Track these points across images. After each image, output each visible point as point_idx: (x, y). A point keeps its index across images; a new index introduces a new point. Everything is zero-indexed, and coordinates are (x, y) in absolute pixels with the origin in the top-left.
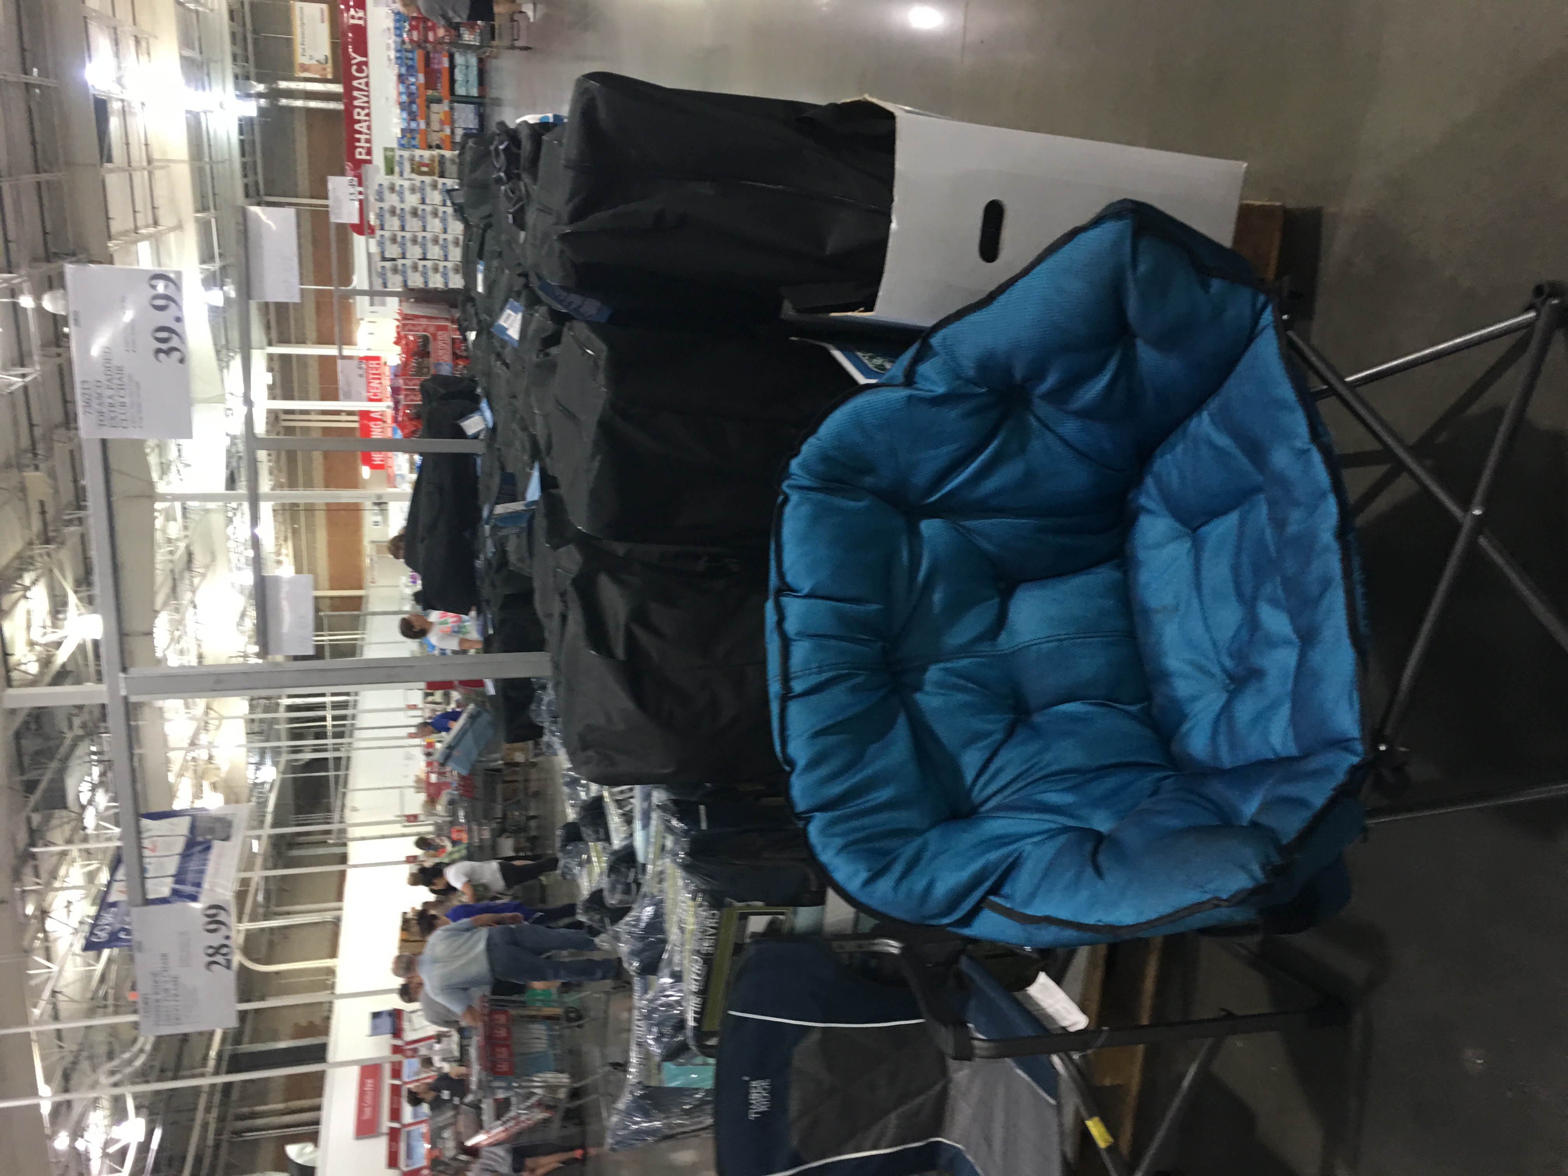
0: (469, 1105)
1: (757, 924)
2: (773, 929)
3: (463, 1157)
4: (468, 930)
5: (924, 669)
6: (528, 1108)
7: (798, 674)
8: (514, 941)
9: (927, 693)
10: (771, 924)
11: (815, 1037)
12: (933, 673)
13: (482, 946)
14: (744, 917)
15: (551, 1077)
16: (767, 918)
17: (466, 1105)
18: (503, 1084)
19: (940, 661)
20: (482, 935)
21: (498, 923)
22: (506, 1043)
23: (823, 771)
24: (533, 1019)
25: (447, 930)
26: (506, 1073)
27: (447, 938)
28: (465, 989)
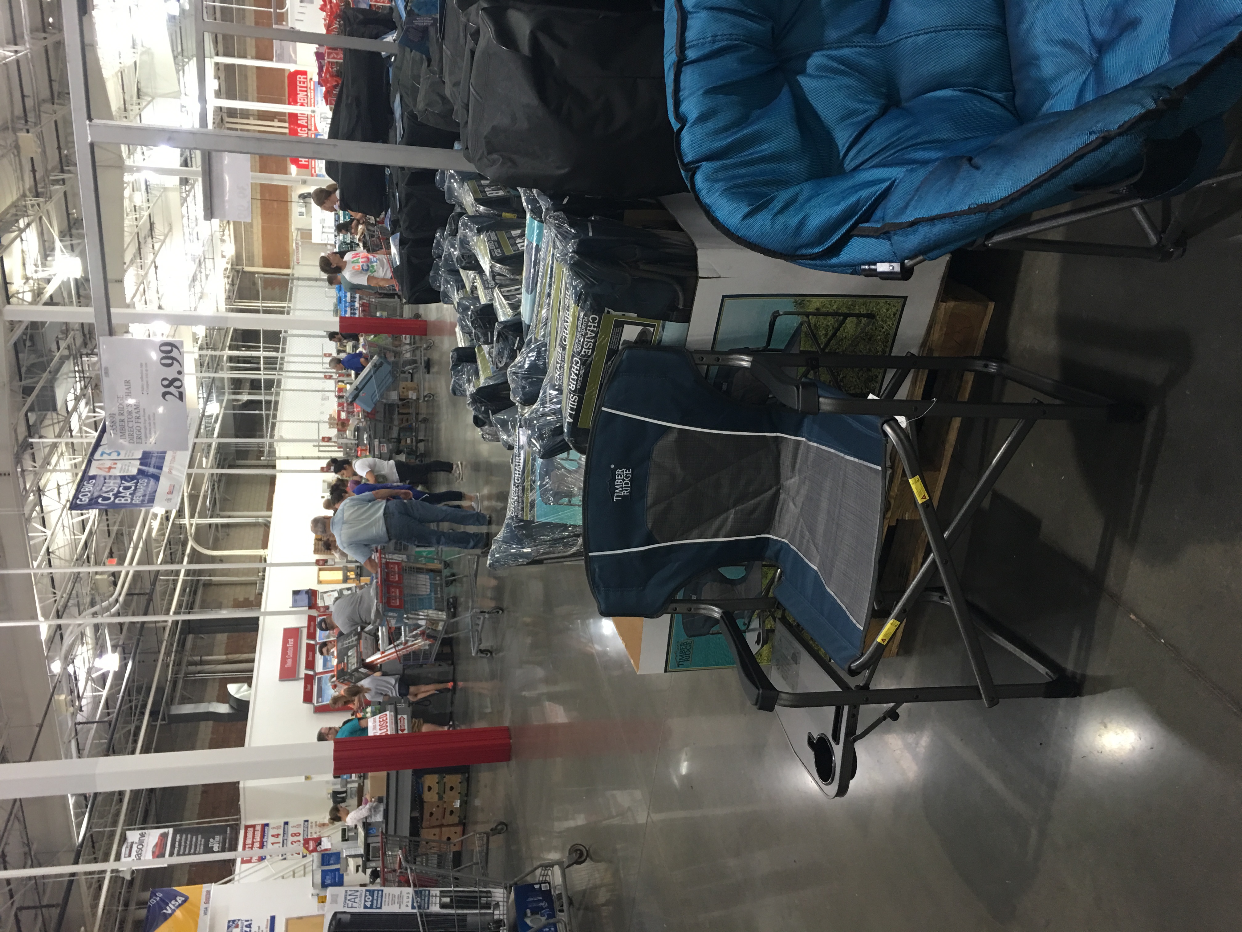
0: (369, 633)
1: (631, 333)
2: (643, 340)
3: (362, 670)
4: (370, 501)
5: (808, 56)
6: (414, 636)
7: (694, 43)
8: (406, 512)
9: (810, 76)
10: (642, 334)
11: (672, 437)
12: (816, 60)
13: (381, 511)
14: (620, 325)
15: (432, 613)
16: (640, 328)
17: (366, 632)
18: (395, 615)
19: (821, 49)
20: (383, 504)
21: (394, 497)
22: (399, 585)
23: (712, 125)
24: (420, 571)
25: (352, 500)
26: (397, 607)
27: (353, 506)
28: (366, 545)
